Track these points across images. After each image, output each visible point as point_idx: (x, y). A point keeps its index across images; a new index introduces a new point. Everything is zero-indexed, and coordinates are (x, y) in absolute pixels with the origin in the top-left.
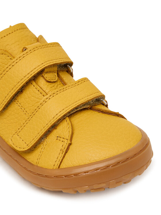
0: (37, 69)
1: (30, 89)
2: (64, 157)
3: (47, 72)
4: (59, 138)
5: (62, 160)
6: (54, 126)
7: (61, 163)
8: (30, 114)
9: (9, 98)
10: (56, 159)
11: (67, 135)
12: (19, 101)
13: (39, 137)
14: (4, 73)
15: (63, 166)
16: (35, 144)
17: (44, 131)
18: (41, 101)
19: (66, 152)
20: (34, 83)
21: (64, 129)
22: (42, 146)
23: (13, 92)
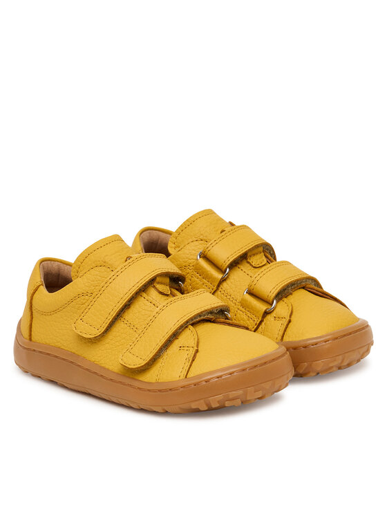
0: (143, 280)
1: (140, 303)
2: (191, 365)
3: (158, 283)
4: (182, 348)
5: (189, 368)
6: (175, 335)
7: (188, 372)
8: (144, 326)
9: (114, 314)
10: (181, 369)
11: (192, 343)
12: (126, 318)
13: (158, 348)
14: (106, 286)
15: (191, 375)
16: (154, 356)
17: (163, 341)
18: (154, 313)
19: (193, 360)
20: (144, 295)
21: (188, 337)
22: (161, 360)
23: (120, 306)
